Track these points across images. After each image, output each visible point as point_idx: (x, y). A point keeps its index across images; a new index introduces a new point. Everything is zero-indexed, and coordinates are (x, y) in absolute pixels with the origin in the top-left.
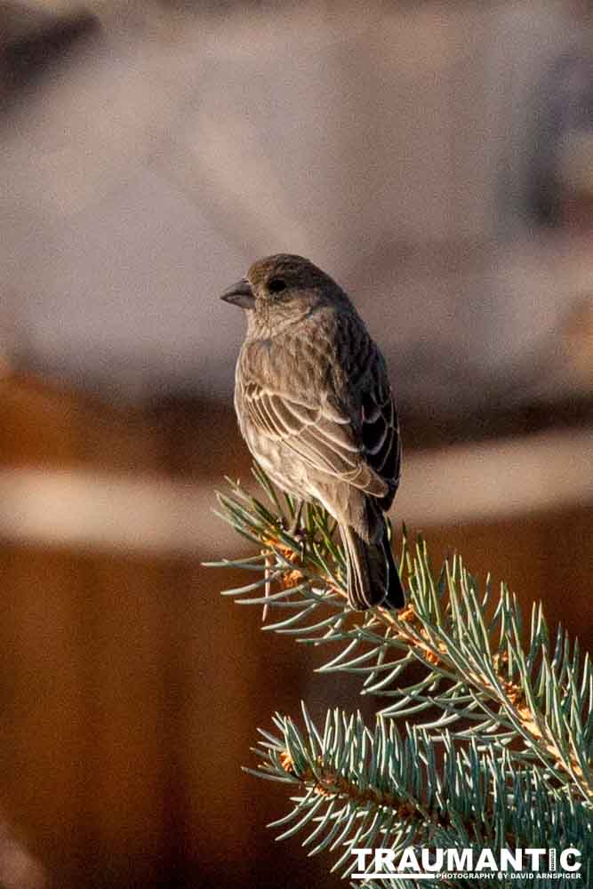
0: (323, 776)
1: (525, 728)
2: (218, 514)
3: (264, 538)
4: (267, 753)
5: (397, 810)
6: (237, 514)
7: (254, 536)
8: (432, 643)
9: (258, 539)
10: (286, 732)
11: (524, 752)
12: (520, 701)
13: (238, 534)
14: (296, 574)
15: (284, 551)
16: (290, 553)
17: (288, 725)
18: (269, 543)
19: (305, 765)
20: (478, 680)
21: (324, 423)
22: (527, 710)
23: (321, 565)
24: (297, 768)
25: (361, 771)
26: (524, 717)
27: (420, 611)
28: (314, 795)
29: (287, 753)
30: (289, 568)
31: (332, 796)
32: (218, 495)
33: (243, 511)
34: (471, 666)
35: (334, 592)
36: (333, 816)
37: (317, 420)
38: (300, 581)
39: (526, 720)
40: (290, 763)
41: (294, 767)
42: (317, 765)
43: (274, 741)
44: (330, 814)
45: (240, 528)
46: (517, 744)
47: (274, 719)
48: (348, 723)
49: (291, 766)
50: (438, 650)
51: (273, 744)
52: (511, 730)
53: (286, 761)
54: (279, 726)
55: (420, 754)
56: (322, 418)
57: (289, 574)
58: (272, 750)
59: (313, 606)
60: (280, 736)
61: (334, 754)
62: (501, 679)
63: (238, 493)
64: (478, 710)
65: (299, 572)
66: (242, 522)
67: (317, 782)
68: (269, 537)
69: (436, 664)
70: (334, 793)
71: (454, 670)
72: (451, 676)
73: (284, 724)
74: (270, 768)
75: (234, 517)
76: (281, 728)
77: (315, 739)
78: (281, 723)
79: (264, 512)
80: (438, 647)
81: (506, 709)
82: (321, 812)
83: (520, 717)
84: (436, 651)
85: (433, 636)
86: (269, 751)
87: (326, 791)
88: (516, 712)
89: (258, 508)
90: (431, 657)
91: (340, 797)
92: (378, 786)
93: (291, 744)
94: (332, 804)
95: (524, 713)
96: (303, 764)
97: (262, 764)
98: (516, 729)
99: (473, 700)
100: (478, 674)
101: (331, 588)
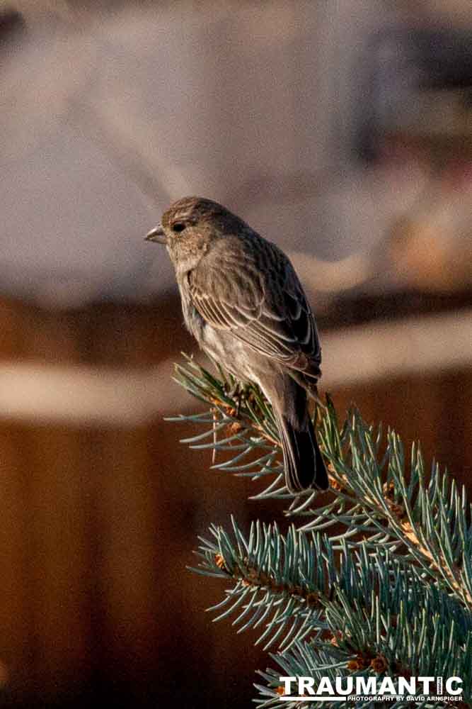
0: (249, 572)
1: (408, 538)
2: (177, 381)
3: (212, 399)
4: (204, 553)
5: (305, 598)
6: (190, 381)
7: (204, 397)
8: (337, 475)
9: (207, 399)
10: (219, 538)
11: (407, 556)
12: (402, 517)
13: (191, 395)
14: (236, 425)
15: (225, 408)
16: (230, 409)
17: (221, 533)
18: (215, 403)
19: (235, 564)
20: (371, 502)
21: (264, 319)
22: (408, 524)
23: (253, 418)
24: (228, 566)
25: (277, 568)
26: (406, 529)
27: (327, 451)
28: (240, 587)
29: (221, 555)
30: (230, 421)
31: (256, 588)
32: (177, 366)
33: (195, 378)
34: (366, 492)
35: (264, 438)
36: (255, 605)
37: (258, 317)
38: (239, 430)
39: (408, 531)
40: (222, 562)
41: (225, 565)
42: (244, 563)
43: (210, 546)
44: (253, 603)
45: (192, 391)
46: (402, 550)
47: (210, 528)
48: (267, 531)
49: (223, 565)
50: (342, 480)
51: (210, 548)
52: (397, 540)
53: (219, 561)
54: (214, 533)
55: (323, 555)
56: (263, 316)
57: (231, 426)
58: (208, 552)
59: (249, 449)
60: (214, 541)
61: (257, 555)
62: (389, 501)
63: (192, 364)
64: (371, 525)
65: (238, 424)
66: (195, 387)
67: (243, 576)
68: (215, 398)
69: (339, 490)
70: (256, 585)
71: (354, 495)
72: (351, 499)
73: (218, 533)
74: (207, 566)
75: (189, 384)
76: (216, 536)
77: (243, 544)
78: (215, 531)
79: (210, 378)
80: (341, 477)
81: (392, 523)
82: (246, 600)
83: (404, 529)
84: (339, 481)
85: (337, 469)
86: (206, 553)
87: (250, 583)
88: (400, 526)
89: (206, 375)
90: (336, 485)
91: (262, 589)
92: (290, 579)
93: (223, 548)
94: (255, 595)
95: (406, 526)
96: (232, 562)
97: (201, 563)
98: (400, 539)
99: (368, 518)
100: (371, 497)
101: (262, 435)
